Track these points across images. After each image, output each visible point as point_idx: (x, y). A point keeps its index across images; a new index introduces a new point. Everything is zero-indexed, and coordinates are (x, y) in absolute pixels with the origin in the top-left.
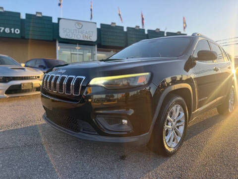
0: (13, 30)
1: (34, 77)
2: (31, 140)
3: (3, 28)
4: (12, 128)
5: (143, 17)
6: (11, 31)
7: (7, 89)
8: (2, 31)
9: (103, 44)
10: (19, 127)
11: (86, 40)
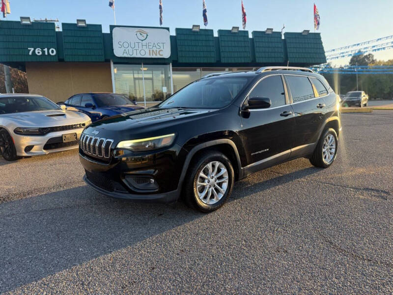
0: (46, 50)
1: (78, 126)
2: (73, 201)
3: (32, 49)
4: (55, 191)
5: (245, 11)
6: (43, 52)
7: (45, 143)
8: (30, 53)
9: (181, 60)
10: (62, 189)
11: (154, 56)
